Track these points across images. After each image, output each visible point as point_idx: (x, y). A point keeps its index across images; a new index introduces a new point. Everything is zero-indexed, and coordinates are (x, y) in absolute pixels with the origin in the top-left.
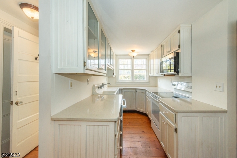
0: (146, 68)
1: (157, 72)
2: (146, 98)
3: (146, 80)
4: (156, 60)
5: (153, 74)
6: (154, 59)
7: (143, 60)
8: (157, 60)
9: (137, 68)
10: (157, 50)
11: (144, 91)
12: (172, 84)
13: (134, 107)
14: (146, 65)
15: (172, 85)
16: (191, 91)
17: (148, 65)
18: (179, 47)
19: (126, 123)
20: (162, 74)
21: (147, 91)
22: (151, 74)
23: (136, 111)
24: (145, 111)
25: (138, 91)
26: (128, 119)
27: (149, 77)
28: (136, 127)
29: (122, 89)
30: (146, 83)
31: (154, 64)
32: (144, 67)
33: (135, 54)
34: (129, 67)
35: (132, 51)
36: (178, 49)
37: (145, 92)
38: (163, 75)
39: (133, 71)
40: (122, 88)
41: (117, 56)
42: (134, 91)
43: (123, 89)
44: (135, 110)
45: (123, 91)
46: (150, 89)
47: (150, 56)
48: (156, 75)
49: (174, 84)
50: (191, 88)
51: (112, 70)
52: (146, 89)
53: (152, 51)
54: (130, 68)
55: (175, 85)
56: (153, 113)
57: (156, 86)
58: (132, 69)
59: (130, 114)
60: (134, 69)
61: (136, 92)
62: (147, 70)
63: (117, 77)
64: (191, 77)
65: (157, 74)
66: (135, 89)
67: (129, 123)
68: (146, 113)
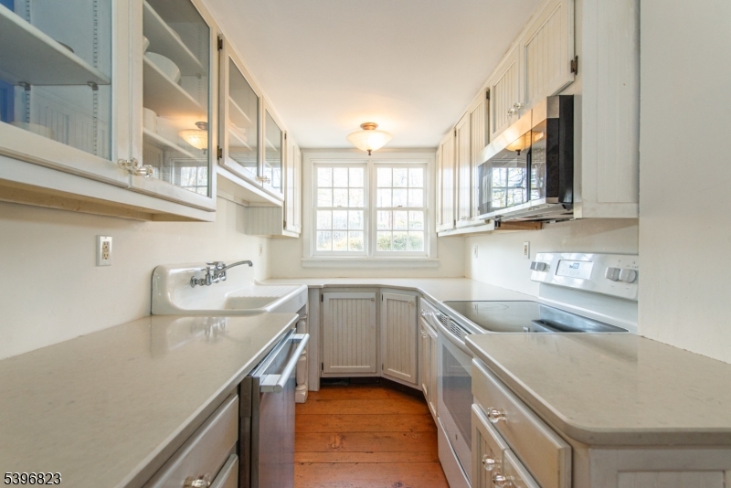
0: (425, 202)
1: (467, 215)
2: (420, 328)
3: (422, 249)
4: (465, 172)
5: (451, 225)
6: (456, 166)
7: (412, 170)
8: (468, 169)
9: (386, 204)
10: (467, 118)
11: (411, 298)
12: (534, 264)
13: (374, 365)
14: (425, 192)
15: (533, 267)
16: (632, 297)
17: (432, 191)
18: (574, 68)
19: (329, 439)
20: (488, 221)
21: (422, 295)
22: (445, 227)
23: (380, 379)
24: (414, 382)
25: (386, 294)
26: (340, 417)
27: (439, 240)
28: (369, 458)
29: (320, 289)
30: (426, 261)
31: (456, 189)
32: (417, 198)
33: (374, 141)
34: (358, 199)
35: (365, 127)
36: (570, 77)
37: (417, 299)
38: (493, 222)
39: (370, 213)
40: (322, 283)
41: (308, 156)
42: (372, 295)
43: (328, 288)
44: (378, 375)
45: (327, 296)
46: (436, 290)
47: (439, 151)
48: (463, 227)
49: (540, 264)
50: (635, 280)
51: (278, 207)
52: (420, 288)
53: (447, 131)
54: (361, 205)
55: (544, 267)
56: (444, 399)
57: (464, 274)
58: (367, 206)
59: (355, 392)
60: (379, 206)
61: (379, 298)
62: (427, 213)
63: (305, 236)
64: (635, 221)
65: (466, 223)
66: (378, 288)
67: (343, 438)
68: (418, 388)
